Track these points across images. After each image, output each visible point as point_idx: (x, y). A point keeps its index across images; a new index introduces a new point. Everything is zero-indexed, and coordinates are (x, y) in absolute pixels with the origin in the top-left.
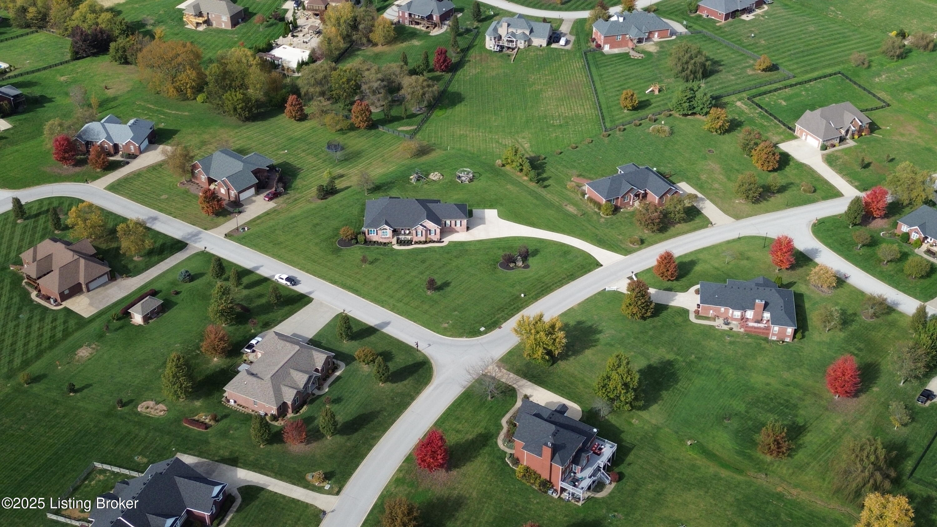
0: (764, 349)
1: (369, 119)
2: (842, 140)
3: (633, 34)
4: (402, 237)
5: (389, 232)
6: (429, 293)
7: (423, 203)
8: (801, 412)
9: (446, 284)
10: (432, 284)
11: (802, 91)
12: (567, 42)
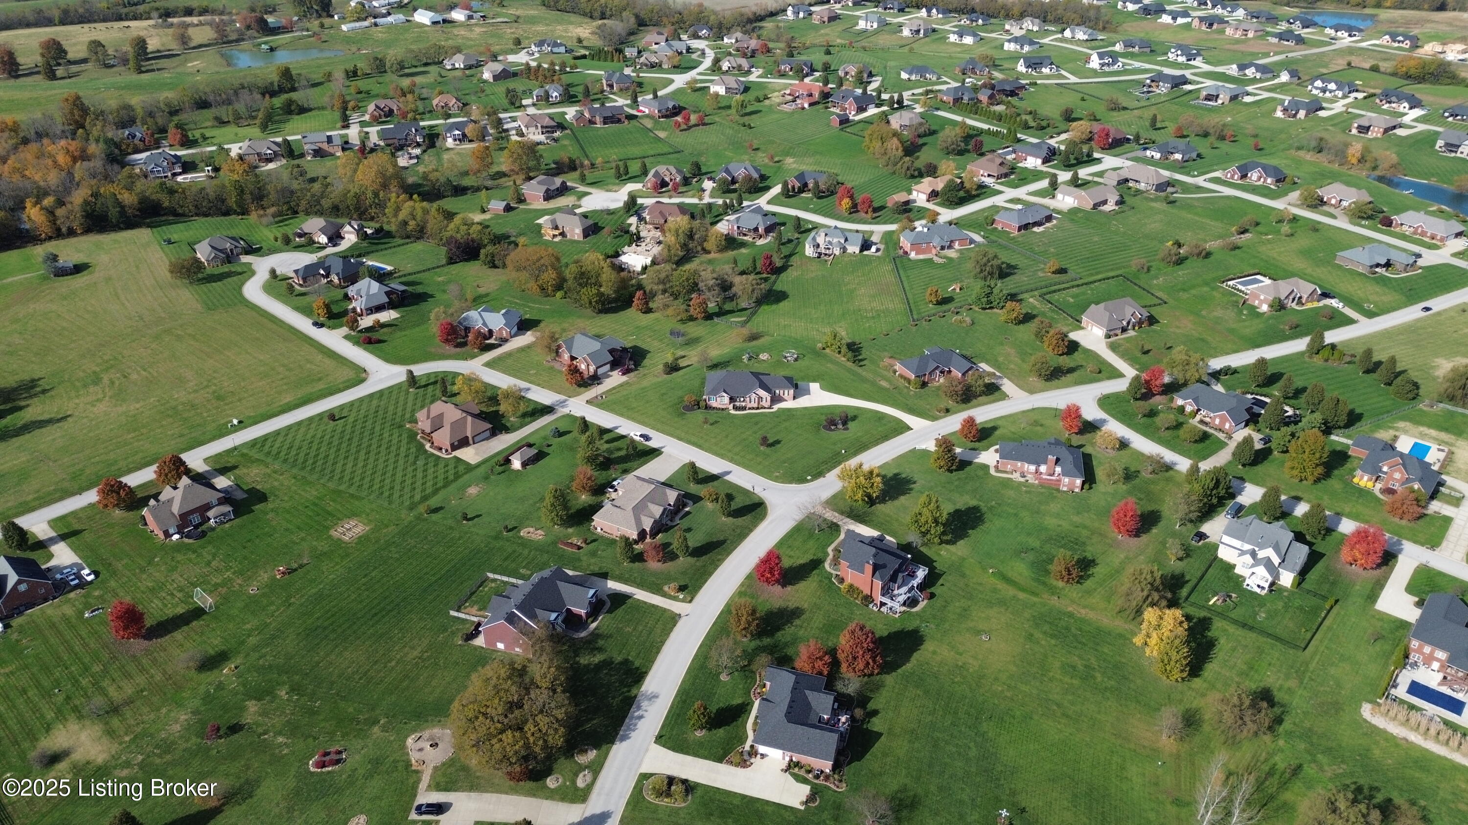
0: (1056, 497)
1: (705, 312)
2: (1124, 330)
3: (936, 242)
4: (738, 404)
5: (726, 399)
6: (762, 448)
7: (754, 376)
8: (1090, 548)
9: (778, 442)
10: (764, 441)
11: (1088, 291)
12: (878, 250)
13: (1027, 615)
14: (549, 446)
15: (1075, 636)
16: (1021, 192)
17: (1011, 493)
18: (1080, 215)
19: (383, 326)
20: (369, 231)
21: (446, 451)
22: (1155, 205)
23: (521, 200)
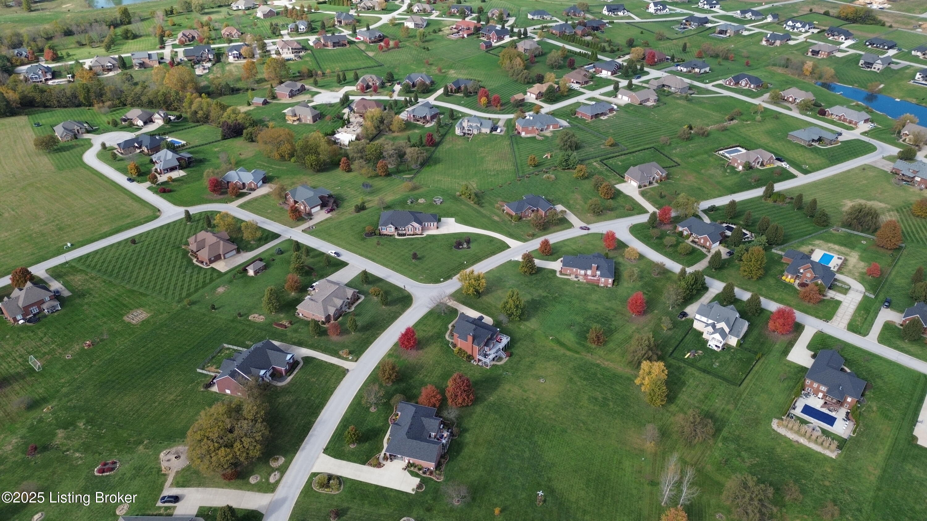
0: (596, 291)
1: (386, 171)
2: (650, 183)
3: (538, 126)
4: (400, 232)
5: (393, 229)
6: (413, 261)
7: (413, 213)
8: (614, 323)
9: (423, 257)
10: (415, 256)
11: (631, 157)
12: (501, 131)
13: (570, 366)
14: (274, 260)
15: (599, 379)
16: (596, 94)
17: (568, 288)
18: (631, 108)
19: (174, 180)
20: (172, 118)
21: (206, 264)
22: (679, 101)
23: (274, 97)
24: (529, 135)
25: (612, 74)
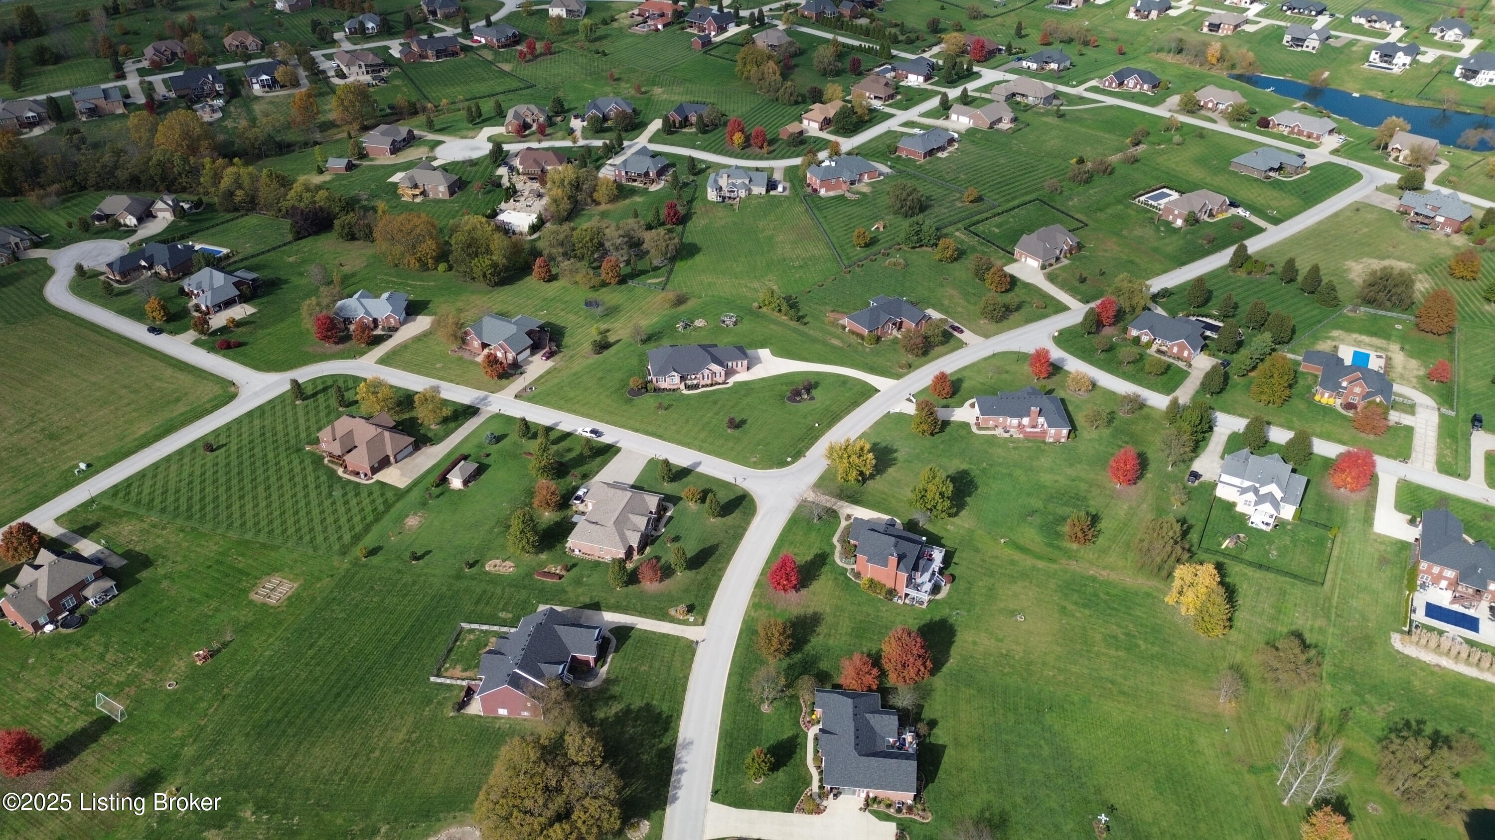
0: (1044, 450)
1: (618, 273)
2: (1058, 259)
3: (846, 177)
4: (689, 382)
5: (677, 379)
6: (730, 431)
7: (704, 347)
8: (1092, 503)
9: (744, 422)
10: (730, 422)
11: (1010, 219)
12: (784, 189)
13: (1052, 585)
14: (488, 455)
16: (913, 114)
17: (1000, 451)
18: (979, 136)
19: (238, 324)
20: (186, 206)
21: (366, 475)
22: (1045, 119)
23: (363, 155)
24: (832, 194)
25: (926, 80)
